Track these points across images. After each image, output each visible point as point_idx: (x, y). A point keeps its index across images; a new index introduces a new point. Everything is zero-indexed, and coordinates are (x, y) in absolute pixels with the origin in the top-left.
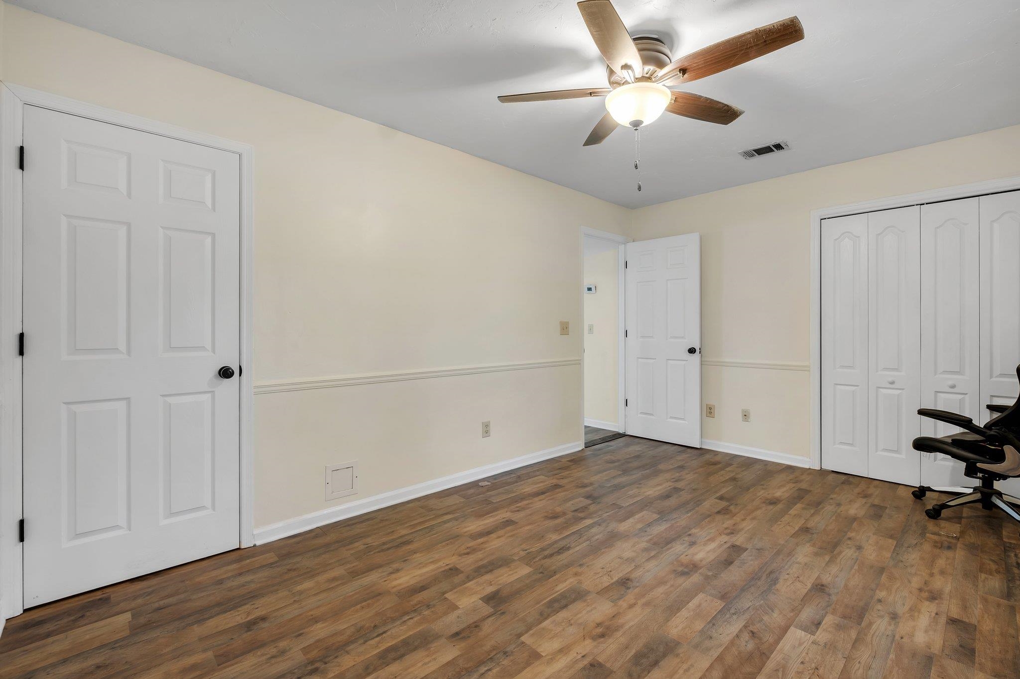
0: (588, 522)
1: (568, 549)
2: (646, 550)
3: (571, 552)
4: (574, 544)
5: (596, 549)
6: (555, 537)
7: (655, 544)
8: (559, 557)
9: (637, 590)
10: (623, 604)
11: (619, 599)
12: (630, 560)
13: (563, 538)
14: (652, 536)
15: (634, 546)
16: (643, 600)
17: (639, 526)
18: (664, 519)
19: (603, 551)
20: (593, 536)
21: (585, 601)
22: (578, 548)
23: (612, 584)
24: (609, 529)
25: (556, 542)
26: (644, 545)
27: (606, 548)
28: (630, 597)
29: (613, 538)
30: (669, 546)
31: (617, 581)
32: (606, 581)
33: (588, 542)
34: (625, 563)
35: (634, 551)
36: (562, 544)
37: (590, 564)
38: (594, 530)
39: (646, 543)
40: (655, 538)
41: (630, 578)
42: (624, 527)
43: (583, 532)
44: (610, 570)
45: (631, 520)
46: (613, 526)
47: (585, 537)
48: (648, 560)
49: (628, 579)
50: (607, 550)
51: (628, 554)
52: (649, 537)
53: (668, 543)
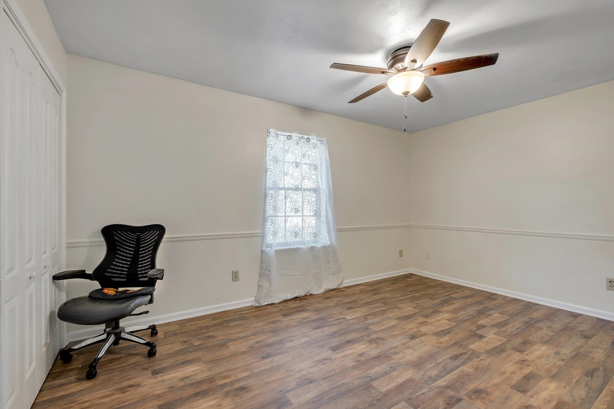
0: (442, 382)
1: (451, 358)
2: (396, 353)
3: (448, 356)
4: (448, 361)
5: (431, 356)
6: (467, 368)
7: (388, 357)
8: (455, 353)
9: (407, 334)
10: (415, 330)
11: (417, 332)
12: (408, 348)
13: (457, 367)
14: (387, 363)
15: (404, 356)
16: (405, 330)
17: (395, 373)
18: (369, 378)
19: (426, 355)
20: (434, 366)
21: (433, 332)
22: (444, 358)
23: (420, 337)
24: (421, 373)
25: (463, 364)
26: (396, 357)
27: (424, 357)
28: (411, 332)
29: (417, 365)
30: (379, 354)
31: (417, 338)
32: (423, 338)
33: (438, 362)
34: (412, 346)
35: (404, 353)
36: (457, 362)
37: (433, 348)
38: (434, 372)
39: (394, 358)
40: (386, 361)
41: (409, 339)
42: (408, 374)
43: (444, 371)
44: (421, 344)
45: (401, 380)
46: (418, 376)
47: (441, 366)
48: (397, 347)
49: (411, 339)
50: (423, 355)
51: (409, 351)
52: (390, 362)
53: (379, 356)
